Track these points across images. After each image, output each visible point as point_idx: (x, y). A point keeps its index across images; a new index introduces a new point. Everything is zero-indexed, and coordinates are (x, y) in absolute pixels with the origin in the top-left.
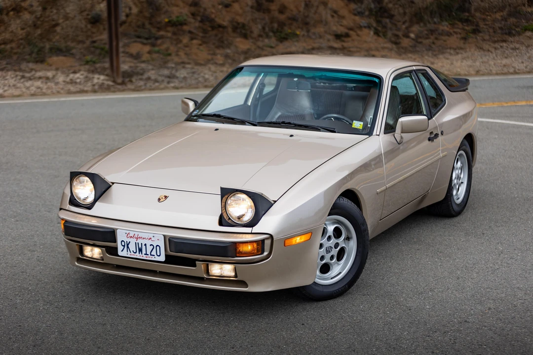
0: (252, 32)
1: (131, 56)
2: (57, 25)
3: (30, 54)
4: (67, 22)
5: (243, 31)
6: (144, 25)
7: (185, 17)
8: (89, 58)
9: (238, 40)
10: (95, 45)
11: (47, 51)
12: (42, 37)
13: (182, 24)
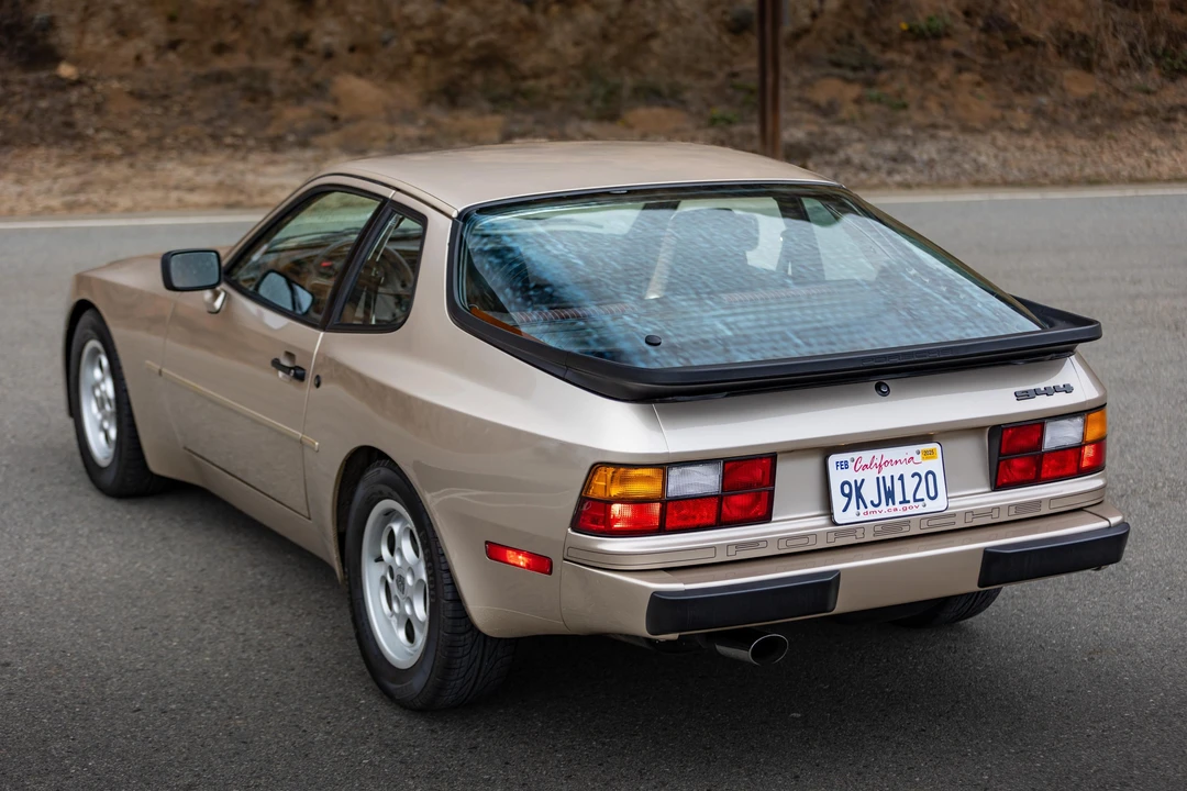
0: (1103, 55)
1: (816, 108)
2: (653, 35)
3: (589, 102)
4: (678, 30)
5: (1083, 53)
6: (851, 36)
7: (948, 20)
8: (717, 111)
9: (1069, 73)
10: (737, 81)
11: (626, 92)
12: (618, 62)
13: (937, 36)
